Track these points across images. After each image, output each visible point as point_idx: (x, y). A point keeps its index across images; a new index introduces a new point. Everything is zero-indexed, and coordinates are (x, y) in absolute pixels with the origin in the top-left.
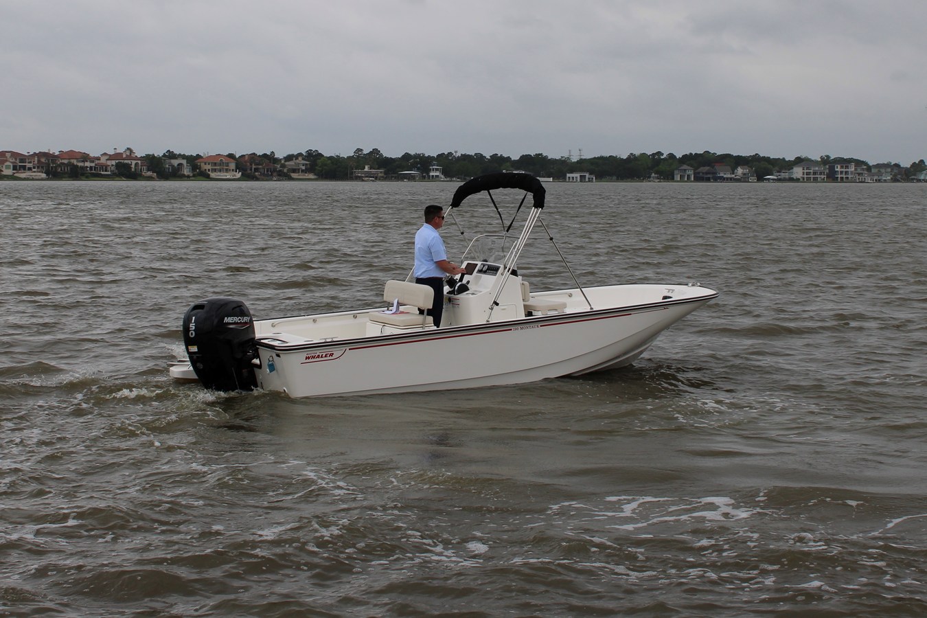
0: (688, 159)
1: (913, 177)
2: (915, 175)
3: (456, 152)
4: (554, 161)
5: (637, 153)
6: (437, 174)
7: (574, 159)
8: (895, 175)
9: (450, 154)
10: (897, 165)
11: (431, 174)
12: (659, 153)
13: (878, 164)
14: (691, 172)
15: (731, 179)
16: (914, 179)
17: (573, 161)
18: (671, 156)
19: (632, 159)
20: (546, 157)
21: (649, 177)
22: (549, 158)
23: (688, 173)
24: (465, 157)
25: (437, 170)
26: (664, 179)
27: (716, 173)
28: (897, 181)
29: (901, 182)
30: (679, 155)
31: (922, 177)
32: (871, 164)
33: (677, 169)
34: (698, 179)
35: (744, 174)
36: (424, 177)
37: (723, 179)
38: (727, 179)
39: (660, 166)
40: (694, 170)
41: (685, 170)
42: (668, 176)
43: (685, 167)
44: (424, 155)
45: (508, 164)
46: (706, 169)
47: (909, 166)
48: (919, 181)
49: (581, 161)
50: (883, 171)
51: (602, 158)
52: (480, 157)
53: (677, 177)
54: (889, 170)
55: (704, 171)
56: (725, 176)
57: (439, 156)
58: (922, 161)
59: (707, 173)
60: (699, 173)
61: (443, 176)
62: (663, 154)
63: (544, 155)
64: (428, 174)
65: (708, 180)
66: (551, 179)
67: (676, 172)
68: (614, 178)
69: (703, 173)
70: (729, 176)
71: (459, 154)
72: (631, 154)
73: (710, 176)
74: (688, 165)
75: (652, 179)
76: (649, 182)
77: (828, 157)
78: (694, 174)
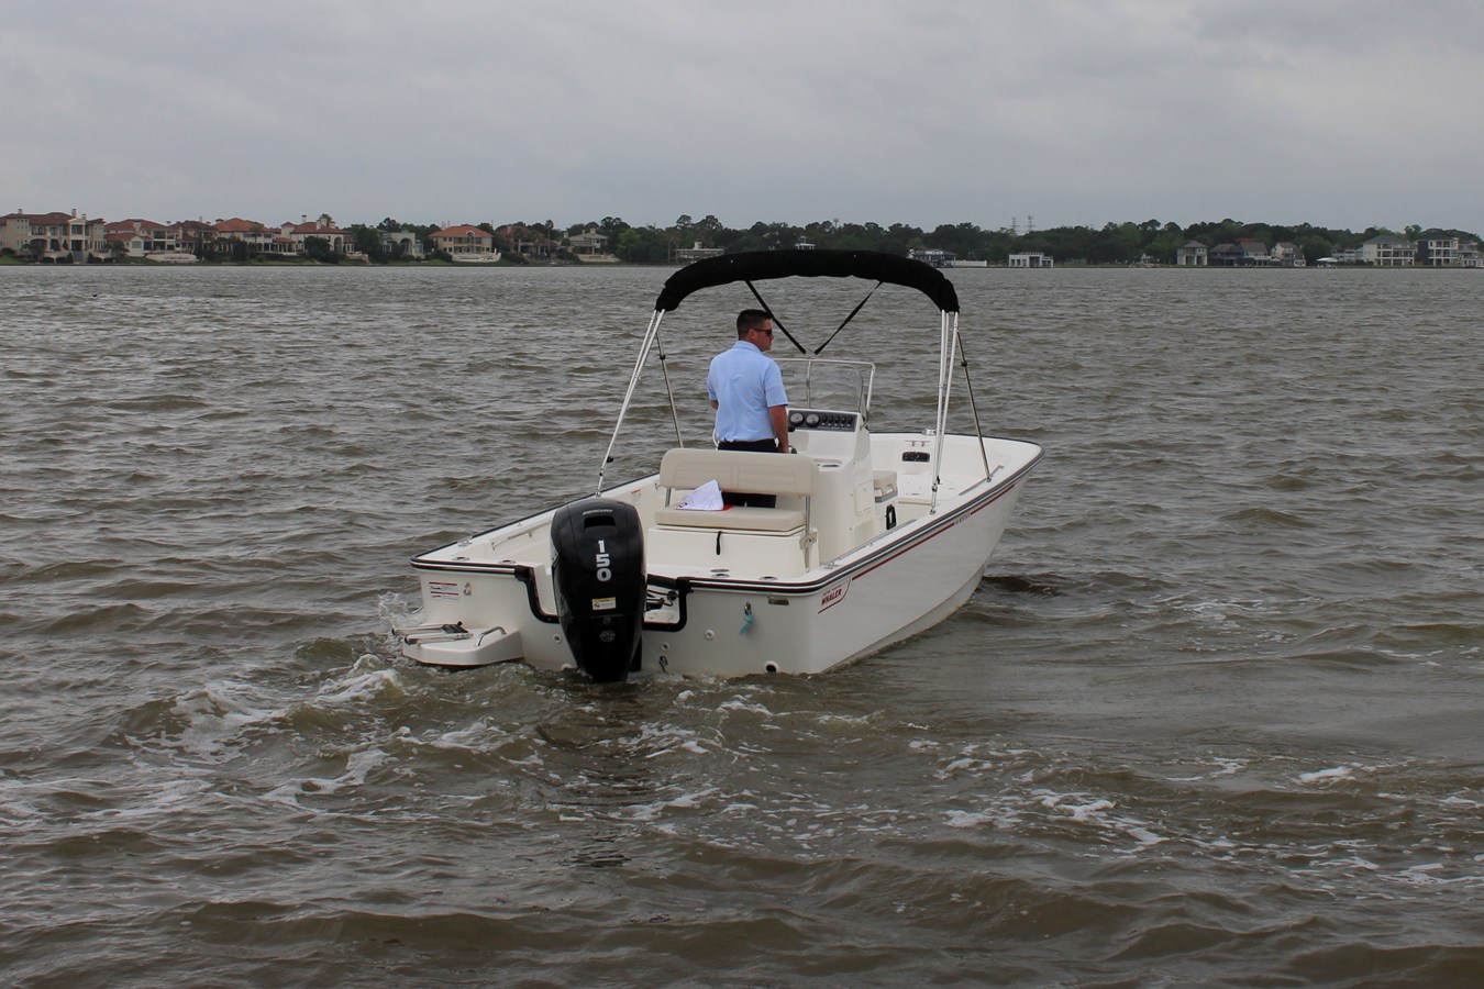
0: (1198, 231)
3: (836, 221)
4: (989, 236)
5: (1119, 222)
7: (1021, 232)
9: (827, 224)
12: (1154, 223)
14: (1203, 252)
15: (1265, 262)
17: (1019, 234)
18: (1173, 227)
19: (1111, 231)
20: (977, 228)
21: (1138, 260)
22: (982, 230)
23: (1199, 253)
24: (850, 229)
26: (1161, 262)
27: (1242, 254)
30: (1184, 226)
33: (1181, 247)
34: (1215, 262)
35: (1287, 255)
37: (1253, 263)
38: (1260, 262)
39: (1155, 243)
40: (1208, 249)
41: (1194, 249)
42: (1168, 259)
43: (1194, 244)
44: (785, 225)
45: (918, 239)
46: (1226, 247)
49: (1032, 235)
51: (1063, 230)
52: (874, 228)
53: (1182, 260)
55: (1224, 251)
56: (1256, 258)
57: (809, 226)
59: (1228, 254)
60: (1215, 254)
62: (1159, 224)
63: (974, 225)
65: (1230, 264)
66: (985, 263)
67: (1180, 252)
68: (1084, 261)
69: (1222, 254)
70: (1263, 258)
71: (840, 224)
72: (1110, 224)
73: (1234, 258)
74: (1199, 241)
75: (1142, 262)
76: (1138, 266)
77: (1417, 228)
78: (1209, 254)
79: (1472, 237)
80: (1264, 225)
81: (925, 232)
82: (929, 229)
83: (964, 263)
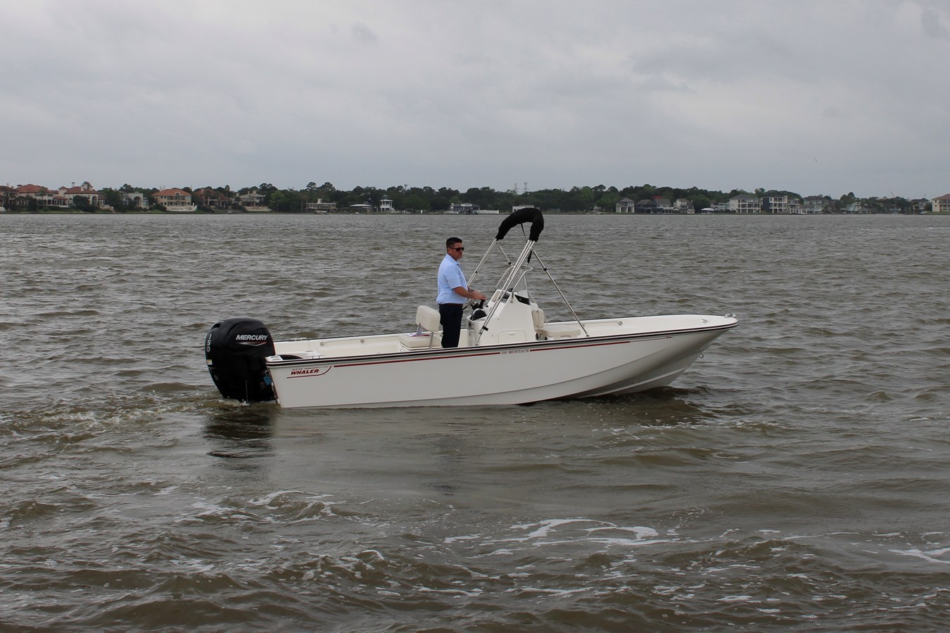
0: (629, 192)
1: (843, 209)
2: (845, 207)
3: (406, 186)
4: (501, 195)
5: (580, 186)
6: (388, 206)
7: (520, 192)
8: (826, 207)
9: (400, 187)
10: (828, 198)
11: (382, 207)
12: (602, 187)
13: (810, 197)
14: (632, 205)
15: (670, 211)
16: (844, 211)
17: (519, 194)
18: (613, 189)
19: (576, 191)
20: (493, 190)
21: (592, 210)
22: (496, 191)
23: (629, 205)
24: (415, 190)
25: (387, 203)
26: (606, 211)
27: (655, 206)
28: (829, 213)
29: (831, 213)
30: (620, 189)
31: (852, 209)
32: (803, 197)
33: (618, 202)
34: (638, 211)
35: (683, 207)
36: (375, 210)
37: (662, 211)
38: (667, 211)
39: (602, 199)
40: (635, 203)
41: (626, 203)
42: (610, 209)
43: (626, 200)
44: (374, 188)
45: (456, 197)
46: (646, 201)
47: (839, 199)
48: (849, 212)
49: (525, 195)
50: (815, 203)
51: (546, 191)
52: (429, 190)
53: (619, 210)
54: (820, 202)
55: (645, 204)
56: (664, 208)
57: (389, 189)
58: (851, 194)
59: (647, 206)
60: (639, 206)
61: (393, 209)
62: (605, 188)
63: (491, 188)
64: (379, 206)
65: (648, 212)
66: (498, 212)
67: (617, 204)
68: (559, 210)
69: (644, 206)
70: (668, 208)
71: (408, 188)
72: (575, 187)
73: (650, 208)
74: (629, 198)
75: (594, 211)
76: (592, 214)
77: (762, 190)
78: (635, 206)
79: (796, 195)
80: (669, 188)
81: (460, 192)
82: (463, 190)
83: (485, 211)
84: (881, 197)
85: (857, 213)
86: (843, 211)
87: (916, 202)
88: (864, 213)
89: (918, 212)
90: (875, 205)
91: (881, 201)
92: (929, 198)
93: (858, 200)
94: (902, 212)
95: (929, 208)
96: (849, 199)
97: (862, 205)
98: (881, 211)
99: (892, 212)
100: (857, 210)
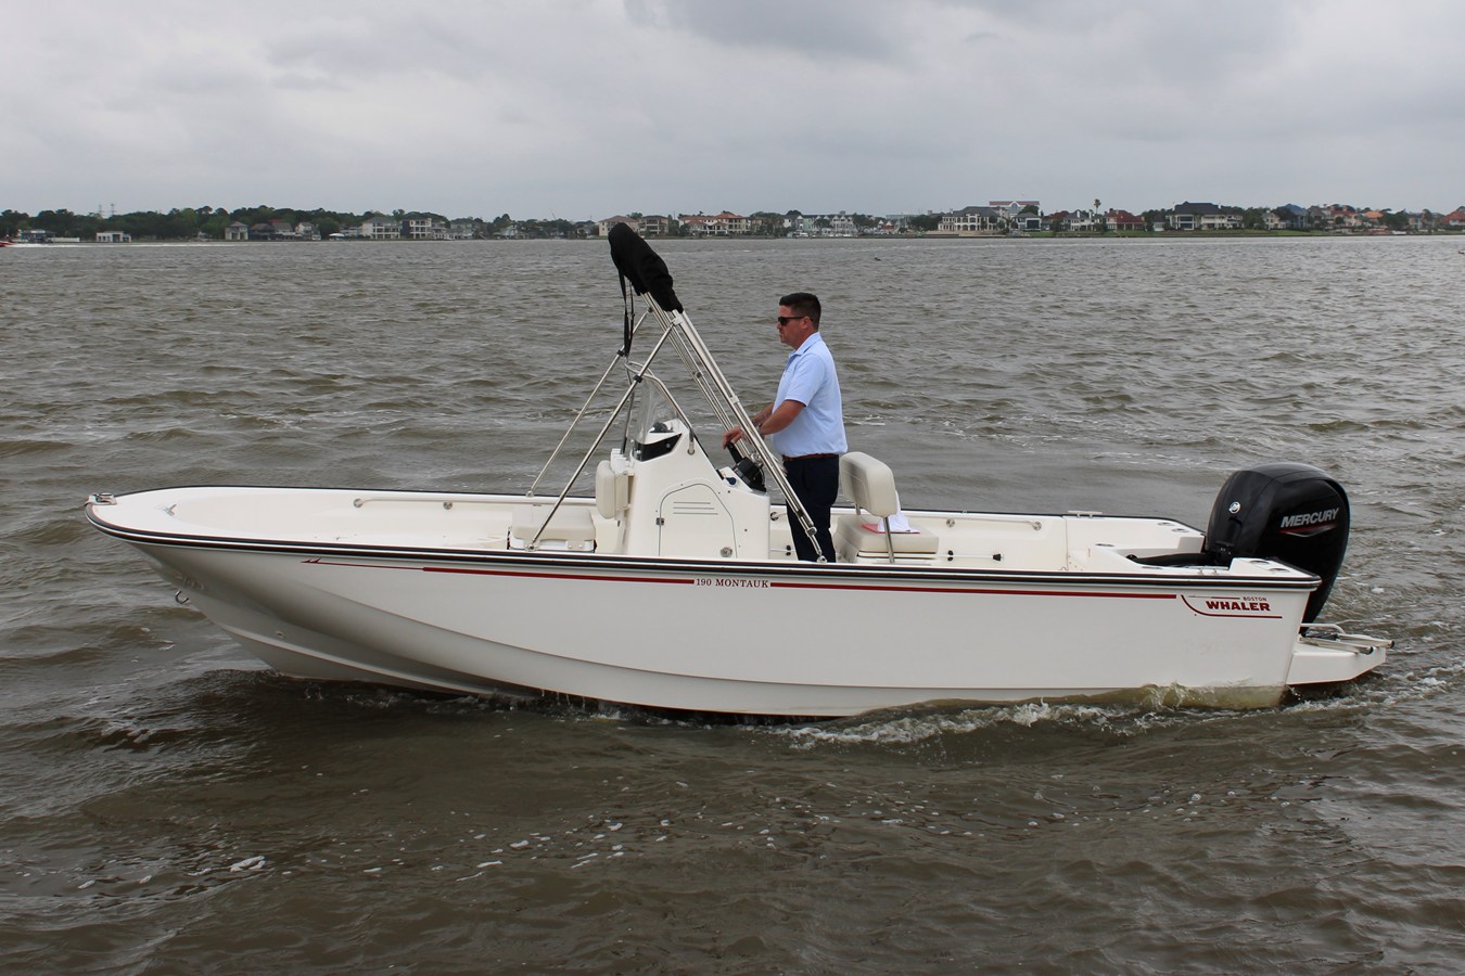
0: (242, 215)
1: (496, 233)
2: (498, 231)
4: (81, 218)
5: (181, 208)
7: (106, 216)
8: (477, 232)
10: (479, 221)
12: (207, 208)
13: (458, 219)
14: (244, 230)
15: (291, 237)
17: (104, 217)
18: (222, 212)
19: (175, 214)
20: (71, 213)
21: (196, 236)
22: (75, 214)
23: (241, 230)
26: (213, 238)
27: (273, 231)
28: (479, 238)
29: (483, 239)
30: (230, 211)
31: (507, 234)
32: (450, 220)
33: (228, 226)
34: (253, 238)
35: (307, 232)
37: (282, 238)
38: (287, 237)
39: (208, 223)
40: (248, 228)
41: (238, 228)
42: (219, 235)
43: (238, 224)
45: (25, 222)
46: (262, 226)
47: (492, 222)
48: (503, 237)
49: (114, 218)
50: (463, 226)
51: (139, 214)
53: (229, 236)
54: (470, 226)
55: (260, 229)
56: (284, 234)
58: (506, 216)
59: (264, 231)
60: (254, 231)
62: (211, 209)
63: (69, 211)
65: (265, 239)
66: (78, 240)
67: (227, 230)
68: (154, 237)
69: (259, 231)
70: (289, 234)
72: (174, 209)
73: (268, 234)
74: (241, 222)
75: (199, 238)
76: (196, 241)
77: (401, 211)
78: (249, 232)
79: (441, 218)
80: (289, 209)
81: (30, 216)
82: (34, 214)
83: (62, 239)
84: (540, 219)
85: (513, 238)
86: (497, 236)
87: (580, 224)
88: (521, 238)
89: (583, 236)
90: (533, 229)
91: (541, 224)
92: (596, 220)
93: (514, 223)
94: (565, 237)
95: (595, 231)
96: (503, 221)
97: (519, 229)
98: (541, 235)
99: (553, 237)
100: (512, 234)
